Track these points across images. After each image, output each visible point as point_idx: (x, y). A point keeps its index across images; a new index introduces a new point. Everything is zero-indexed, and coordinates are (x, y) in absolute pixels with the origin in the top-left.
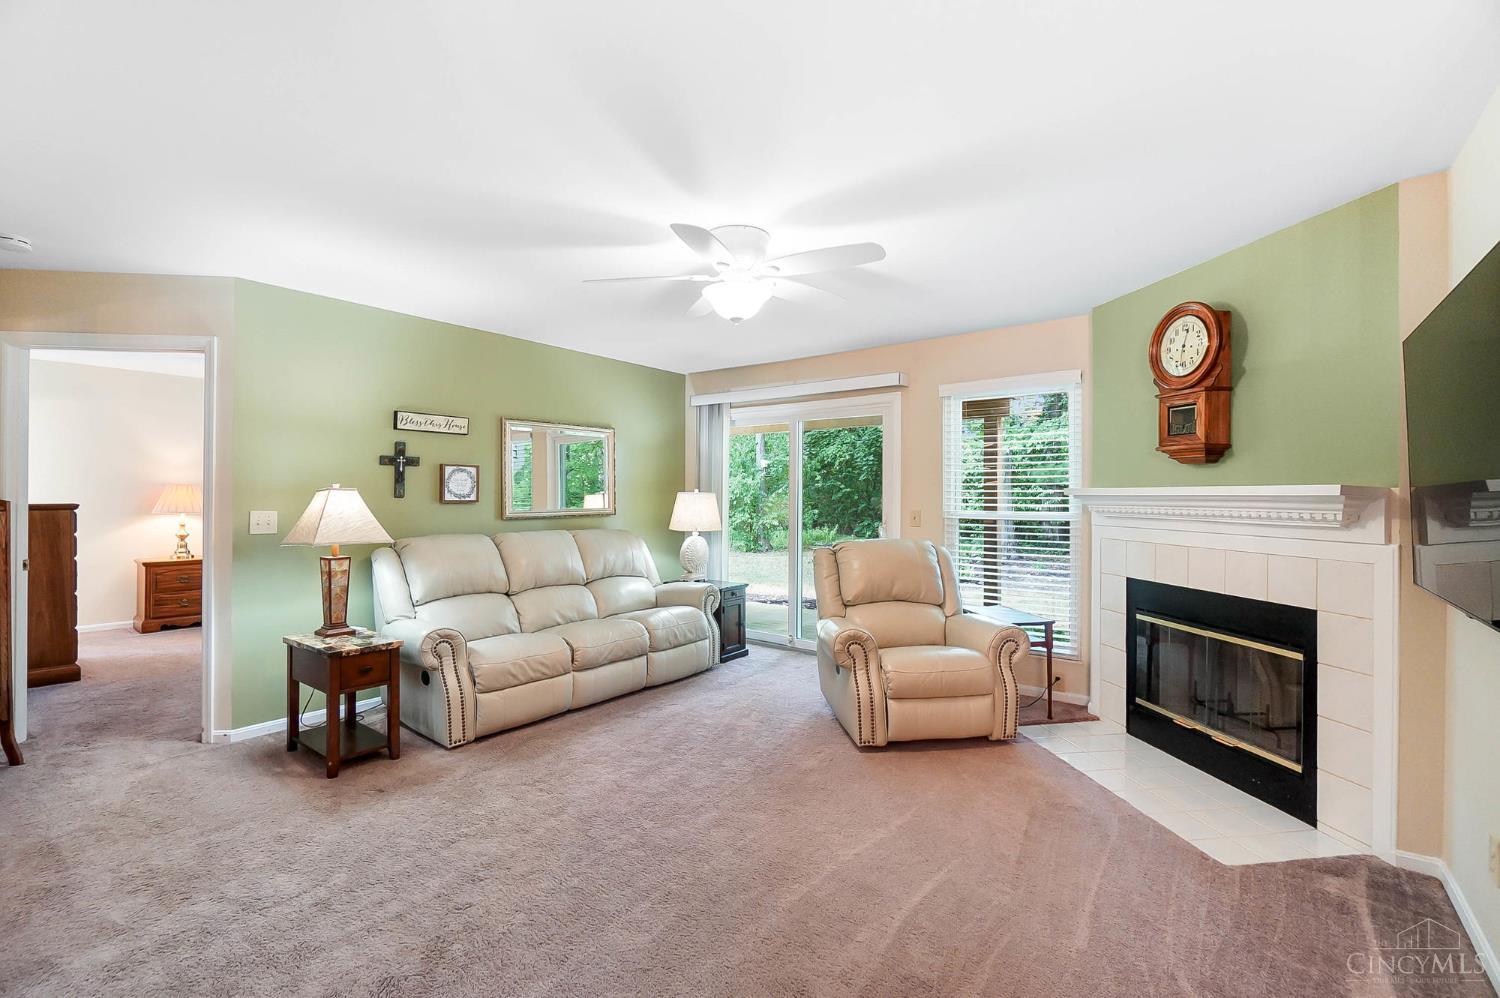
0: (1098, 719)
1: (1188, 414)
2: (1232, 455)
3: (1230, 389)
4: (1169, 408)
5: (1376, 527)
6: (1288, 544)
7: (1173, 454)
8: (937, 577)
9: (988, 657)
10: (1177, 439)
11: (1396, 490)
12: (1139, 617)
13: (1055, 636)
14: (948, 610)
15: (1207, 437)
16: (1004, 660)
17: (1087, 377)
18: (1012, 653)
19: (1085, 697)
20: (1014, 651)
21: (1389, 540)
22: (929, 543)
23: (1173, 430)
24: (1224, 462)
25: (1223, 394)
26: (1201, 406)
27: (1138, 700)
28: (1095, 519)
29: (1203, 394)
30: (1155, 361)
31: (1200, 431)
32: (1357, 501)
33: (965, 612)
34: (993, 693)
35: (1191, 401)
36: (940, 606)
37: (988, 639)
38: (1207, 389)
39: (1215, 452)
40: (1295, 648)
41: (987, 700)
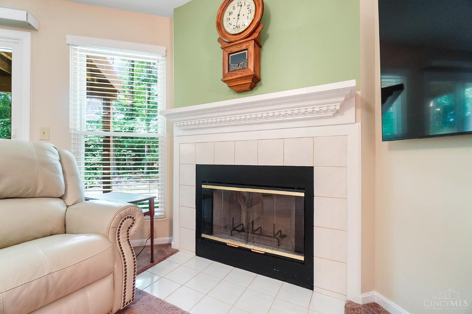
0: (178, 251)
2: (261, 85)
4: (229, 54)
7: (230, 83)
8: (58, 172)
9: (107, 237)
10: (235, 72)
11: (359, 93)
12: (203, 186)
13: (155, 205)
14: (70, 200)
15: (254, 70)
16: (123, 236)
17: (169, 51)
18: (129, 228)
20: (131, 226)
21: (356, 121)
22: (50, 145)
23: (231, 68)
24: (257, 89)
25: (258, 48)
26: (251, 50)
27: (203, 235)
28: (177, 131)
29: (252, 45)
30: (220, 27)
31: (250, 65)
33: (87, 200)
34: (113, 272)
35: (244, 47)
36: (61, 198)
37: (108, 221)
38: (254, 41)
39: (254, 83)
40: (299, 189)
41: (106, 283)
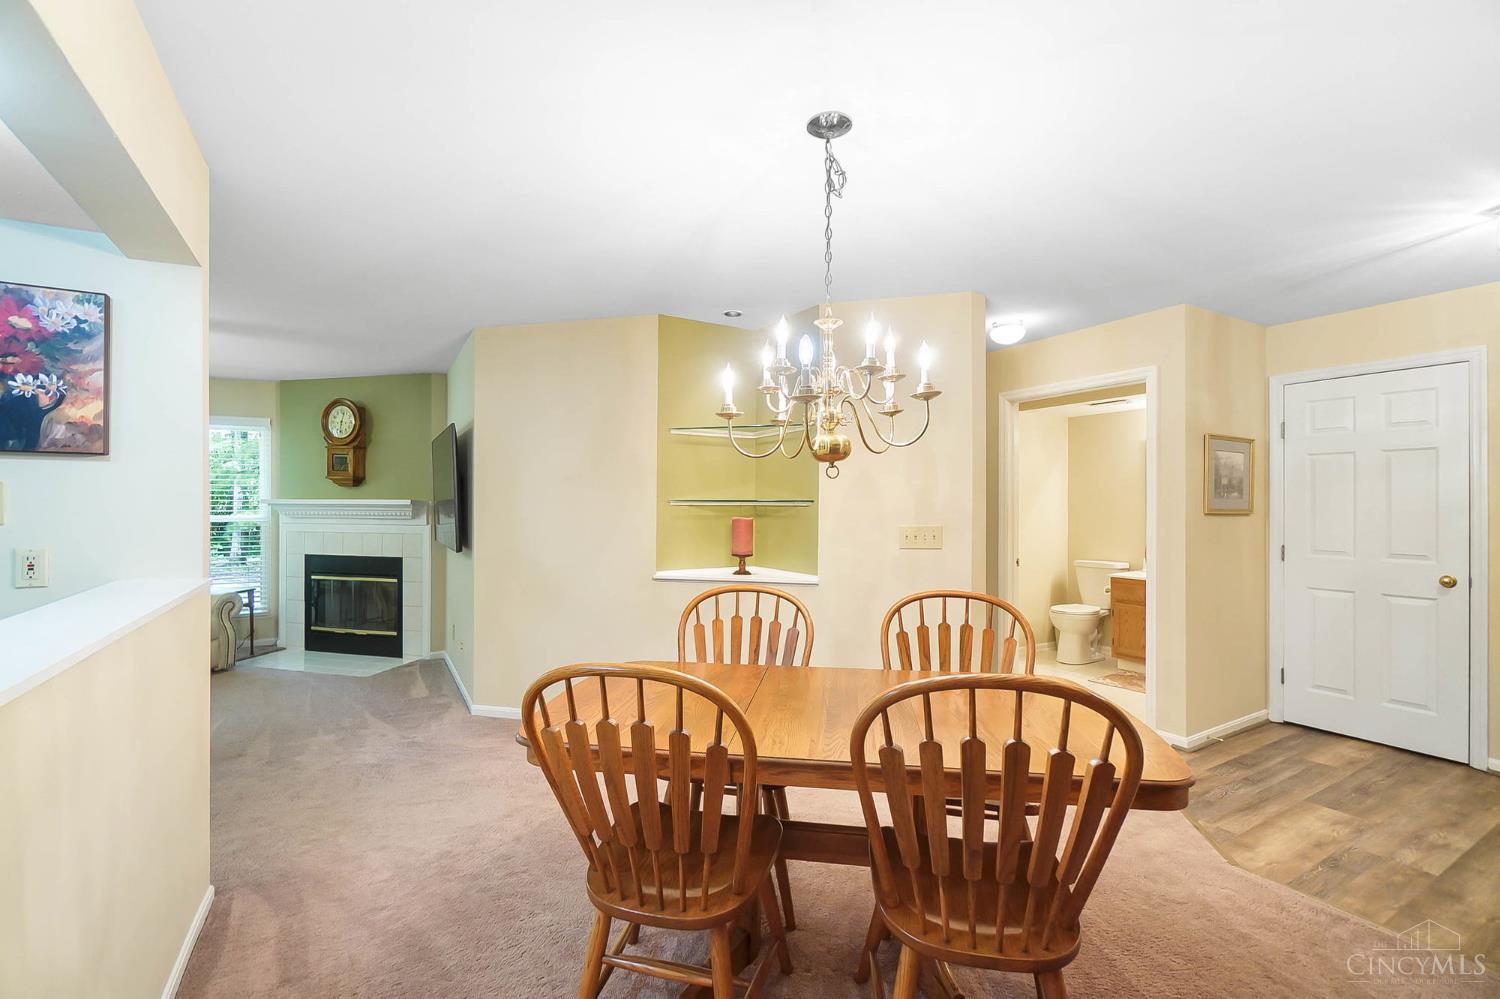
0: (285, 649)
1: (343, 461)
2: (366, 483)
3: (365, 448)
4: (333, 455)
5: (423, 519)
6: (371, 527)
7: (335, 481)
10: (337, 473)
11: (430, 501)
12: (313, 577)
15: (354, 473)
16: (225, 616)
17: (274, 423)
18: (230, 610)
19: (273, 639)
21: (428, 524)
23: (335, 467)
24: (362, 486)
25: (362, 451)
26: (350, 457)
27: (313, 627)
28: (282, 519)
29: (352, 451)
30: (325, 428)
31: (350, 469)
32: (417, 507)
35: (345, 452)
38: (354, 448)
39: (358, 481)
40: (393, 577)
